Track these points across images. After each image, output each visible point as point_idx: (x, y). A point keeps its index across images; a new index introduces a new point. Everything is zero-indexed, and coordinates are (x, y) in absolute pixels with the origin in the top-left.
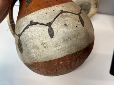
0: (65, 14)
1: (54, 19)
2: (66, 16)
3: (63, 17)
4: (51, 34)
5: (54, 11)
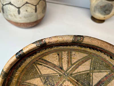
0: (28, 4)
1: (22, 6)
3: (27, 6)
4: (19, 12)
5: (23, 1)
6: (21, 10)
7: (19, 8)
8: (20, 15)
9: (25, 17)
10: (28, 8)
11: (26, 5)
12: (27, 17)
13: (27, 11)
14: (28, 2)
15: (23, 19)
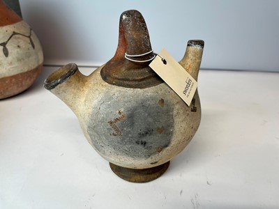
0: (17, 36)
1: (10, 38)
2: (19, 38)
3: (16, 38)
4: (6, 53)
5: (7, 31)
6: (7, 46)
7: (4, 44)
8: (10, 58)
9: (19, 60)
10: (19, 42)
11: (14, 36)
12: (23, 59)
13: (19, 46)
14: (16, 31)
15: (16, 64)
